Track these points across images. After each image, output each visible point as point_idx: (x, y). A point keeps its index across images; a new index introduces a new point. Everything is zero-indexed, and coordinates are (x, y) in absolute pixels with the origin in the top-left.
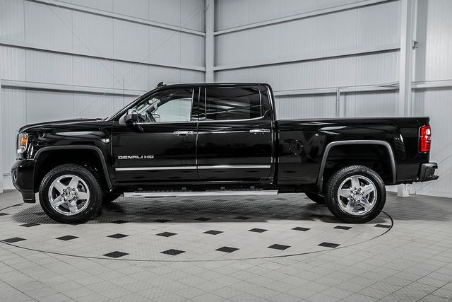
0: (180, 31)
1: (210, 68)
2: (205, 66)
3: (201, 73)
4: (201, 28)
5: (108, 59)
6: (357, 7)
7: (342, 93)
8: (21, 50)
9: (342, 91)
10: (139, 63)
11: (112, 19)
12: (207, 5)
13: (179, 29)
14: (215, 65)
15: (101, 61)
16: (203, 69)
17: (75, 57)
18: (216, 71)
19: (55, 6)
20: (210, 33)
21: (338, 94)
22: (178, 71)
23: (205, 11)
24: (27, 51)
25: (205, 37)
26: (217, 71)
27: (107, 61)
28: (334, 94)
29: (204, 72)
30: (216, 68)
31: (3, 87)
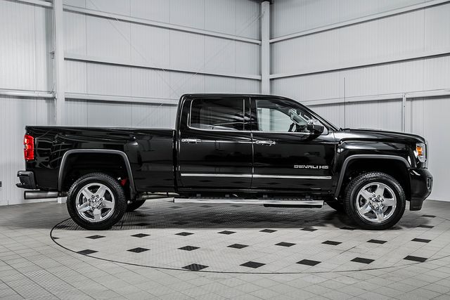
0: (236, 40)
1: (266, 77)
2: (261, 75)
3: (256, 82)
4: (256, 36)
5: (166, 70)
6: (425, 8)
7: (408, 99)
8: (82, 63)
9: (408, 96)
10: (195, 73)
11: (169, 30)
12: (263, 12)
13: (234, 38)
14: (271, 74)
15: (158, 71)
16: (259, 77)
17: (133, 69)
18: (271, 80)
19: (115, 19)
20: (266, 41)
21: (404, 99)
22: (233, 79)
23: (260, 19)
24: (89, 64)
25: (261, 45)
26: (273, 79)
27: (164, 72)
28: (401, 100)
29: (260, 81)
30: (272, 77)
31: (67, 99)
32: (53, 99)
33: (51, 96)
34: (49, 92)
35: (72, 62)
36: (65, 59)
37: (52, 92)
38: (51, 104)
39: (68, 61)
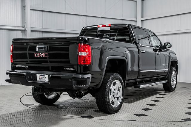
1: (139, 19)
2: (136, 18)
3: (134, 22)
5: (84, 16)
8: (40, 12)
14: (142, 17)
15: (80, 16)
17: (67, 15)
18: (142, 21)
22: (121, 21)
24: (43, 12)
25: (137, 2)
26: (143, 20)
29: (136, 21)
30: (143, 19)
31: (32, 31)
32: (25, 31)
33: (23, 29)
34: (23, 27)
35: (35, 11)
36: (31, 10)
37: (24, 27)
38: (24, 33)
39: (33, 11)
